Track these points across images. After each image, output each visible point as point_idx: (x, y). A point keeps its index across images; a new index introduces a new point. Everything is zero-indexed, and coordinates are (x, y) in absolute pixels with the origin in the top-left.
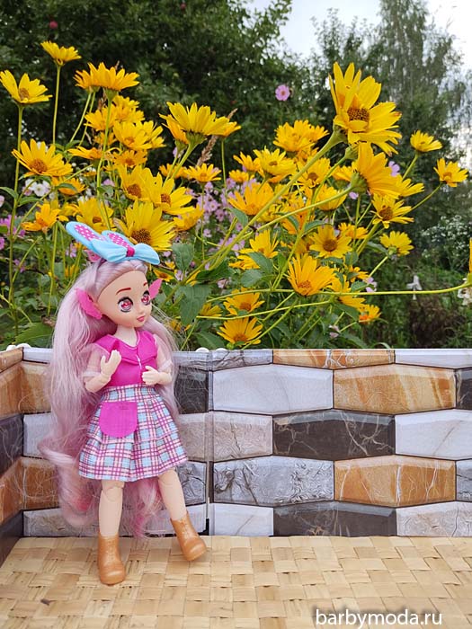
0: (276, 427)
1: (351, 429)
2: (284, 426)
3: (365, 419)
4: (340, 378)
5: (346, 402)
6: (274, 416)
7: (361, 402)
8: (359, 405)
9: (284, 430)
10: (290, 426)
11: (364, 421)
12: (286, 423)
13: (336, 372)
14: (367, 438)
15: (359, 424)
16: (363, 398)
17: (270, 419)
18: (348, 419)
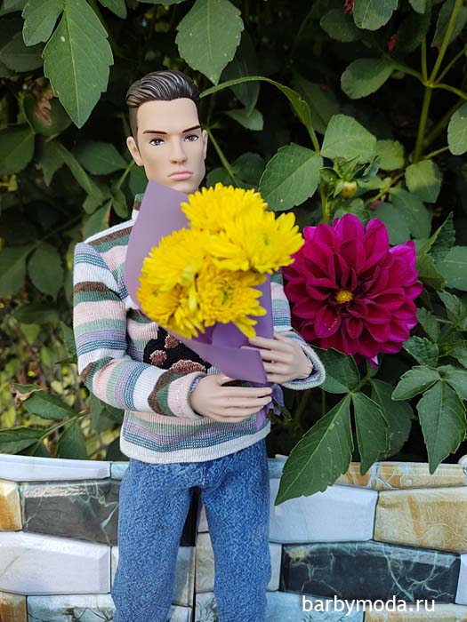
0: (286, 559)
1: (395, 569)
2: (298, 560)
3: (417, 557)
4: (387, 502)
5: (392, 533)
6: (284, 545)
7: (415, 536)
8: (412, 538)
9: (297, 564)
10: (307, 560)
11: (416, 560)
12: (302, 556)
13: (382, 494)
14: (416, 582)
15: (407, 563)
16: (417, 529)
17: (280, 548)
18: (393, 556)
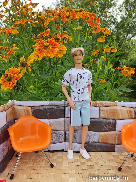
5: (103, 116)
7: (107, 116)
13: (100, 108)
14: (108, 126)
15: (106, 122)
18: (103, 121)
